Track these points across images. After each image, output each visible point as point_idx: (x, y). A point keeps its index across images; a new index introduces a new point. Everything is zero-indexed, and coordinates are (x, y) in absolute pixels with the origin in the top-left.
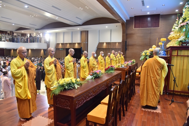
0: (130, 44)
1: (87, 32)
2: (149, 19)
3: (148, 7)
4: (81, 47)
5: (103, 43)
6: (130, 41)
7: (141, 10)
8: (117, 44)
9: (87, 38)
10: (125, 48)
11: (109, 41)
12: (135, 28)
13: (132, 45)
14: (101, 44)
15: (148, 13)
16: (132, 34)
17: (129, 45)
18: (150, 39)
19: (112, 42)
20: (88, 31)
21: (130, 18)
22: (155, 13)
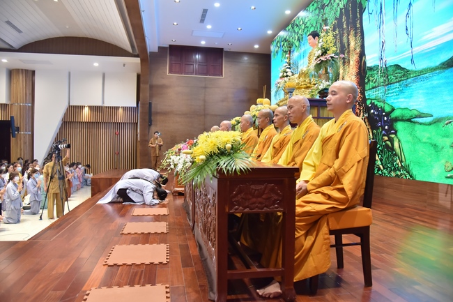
0: (159, 111)
1: (30, 74)
2: (198, 57)
3: (209, 27)
4: (12, 117)
5: (82, 107)
6: (159, 104)
7: (193, 31)
8: (121, 111)
9: (29, 91)
10: (147, 120)
11: (99, 104)
12: (170, 72)
13: (165, 114)
14: (73, 110)
15: (203, 43)
16: (163, 87)
17: (157, 113)
18: (205, 101)
19: (106, 105)
20: (33, 72)
21: (159, 48)
22: (216, 45)
